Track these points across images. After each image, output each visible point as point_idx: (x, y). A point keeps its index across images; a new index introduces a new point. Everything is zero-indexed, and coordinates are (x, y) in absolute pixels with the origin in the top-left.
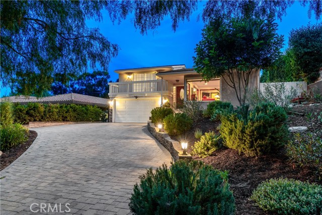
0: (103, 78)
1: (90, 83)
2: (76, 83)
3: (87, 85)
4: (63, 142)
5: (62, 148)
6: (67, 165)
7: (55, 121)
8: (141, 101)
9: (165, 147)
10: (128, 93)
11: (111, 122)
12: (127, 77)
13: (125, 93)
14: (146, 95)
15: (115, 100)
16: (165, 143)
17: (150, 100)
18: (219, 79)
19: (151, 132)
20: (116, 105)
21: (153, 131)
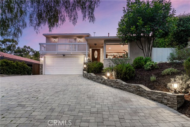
8: (67, 58)
9: (124, 90)
10: (56, 52)
11: (42, 74)
12: (53, 40)
13: (54, 52)
14: (72, 54)
15: (45, 57)
16: (123, 87)
17: (74, 58)
18: (128, 44)
19: (94, 80)
20: (46, 61)
21: (97, 78)
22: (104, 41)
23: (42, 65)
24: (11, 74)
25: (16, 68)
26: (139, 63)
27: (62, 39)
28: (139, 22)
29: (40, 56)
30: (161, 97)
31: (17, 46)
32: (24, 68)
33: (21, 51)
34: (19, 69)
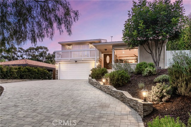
0: (43, 51)
1: (34, 55)
2: (25, 54)
3: (32, 56)
4: (27, 94)
5: (28, 99)
6: (38, 113)
7: (15, 79)
8: (79, 64)
9: (113, 96)
10: (69, 58)
11: (57, 79)
12: (68, 47)
13: (67, 58)
14: (83, 60)
15: (60, 63)
16: (112, 93)
17: (86, 63)
18: (138, 48)
19: (94, 85)
20: (61, 67)
21: (96, 84)
22: (112, 46)
23: (57, 71)
24: (33, 79)
25: (37, 74)
26: (140, 69)
27: (76, 46)
28: (140, 26)
29: (56, 62)
30: (135, 104)
31: (47, 53)
32: (45, 73)
33: (51, 57)
34: (40, 74)
